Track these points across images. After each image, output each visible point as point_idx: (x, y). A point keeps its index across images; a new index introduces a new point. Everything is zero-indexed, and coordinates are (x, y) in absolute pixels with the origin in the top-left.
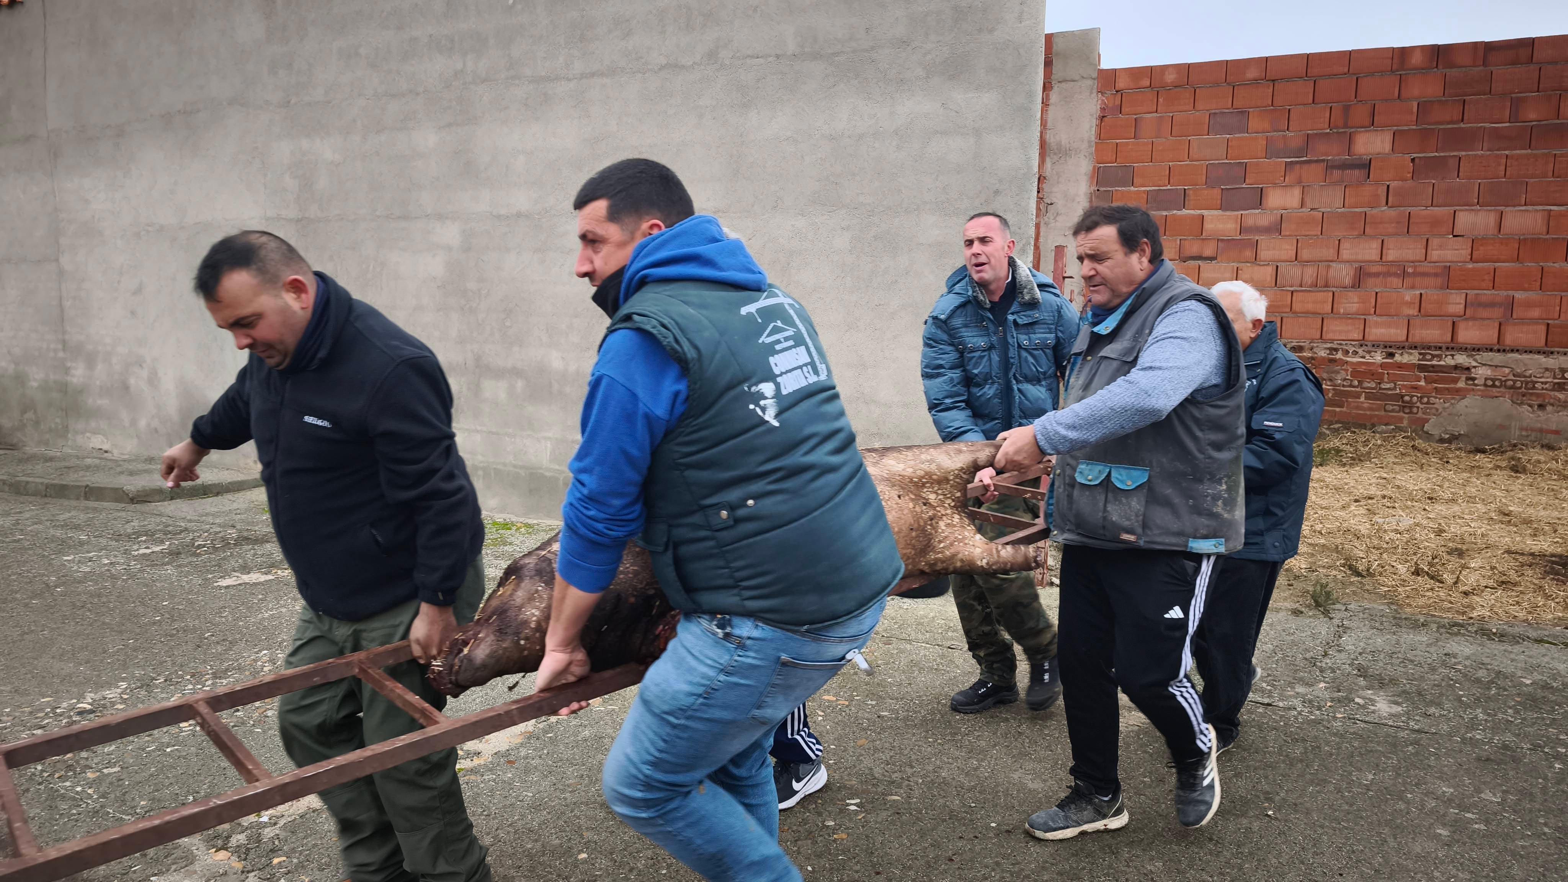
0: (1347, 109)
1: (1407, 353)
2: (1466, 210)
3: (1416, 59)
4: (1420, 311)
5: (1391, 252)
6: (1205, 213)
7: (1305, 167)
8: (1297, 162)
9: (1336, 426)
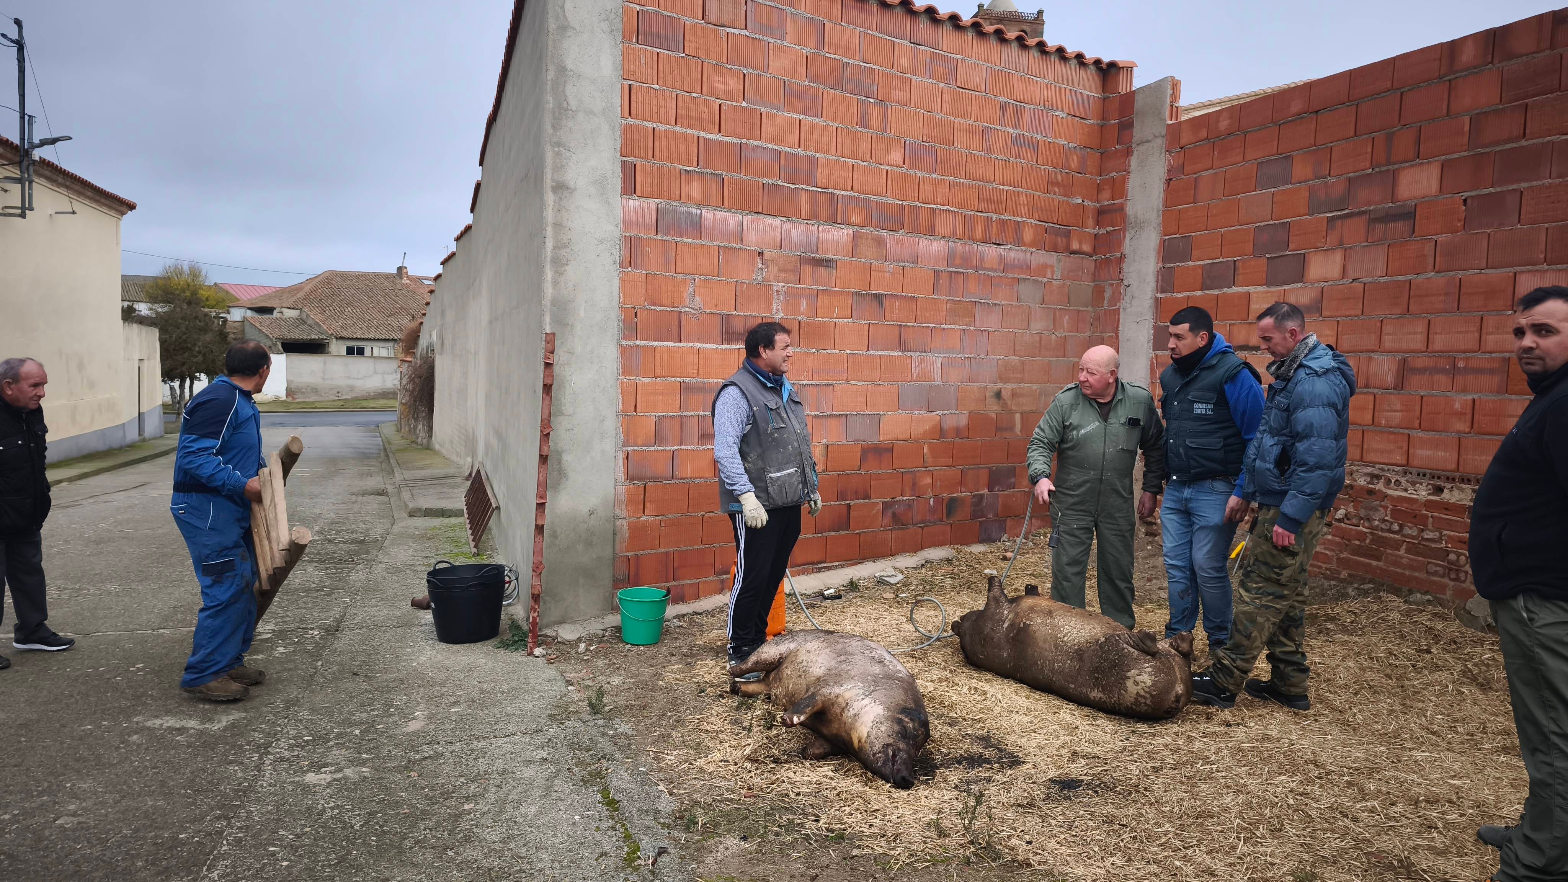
0: (1390, 137)
1: (1459, 488)
2: (1530, 271)
3: (1467, 56)
4: (1472, 427)
5: (1438, 337)
6: (1251, 289)
7: (1347, 222)
8: (1339, 217)
9: (1366, 586)
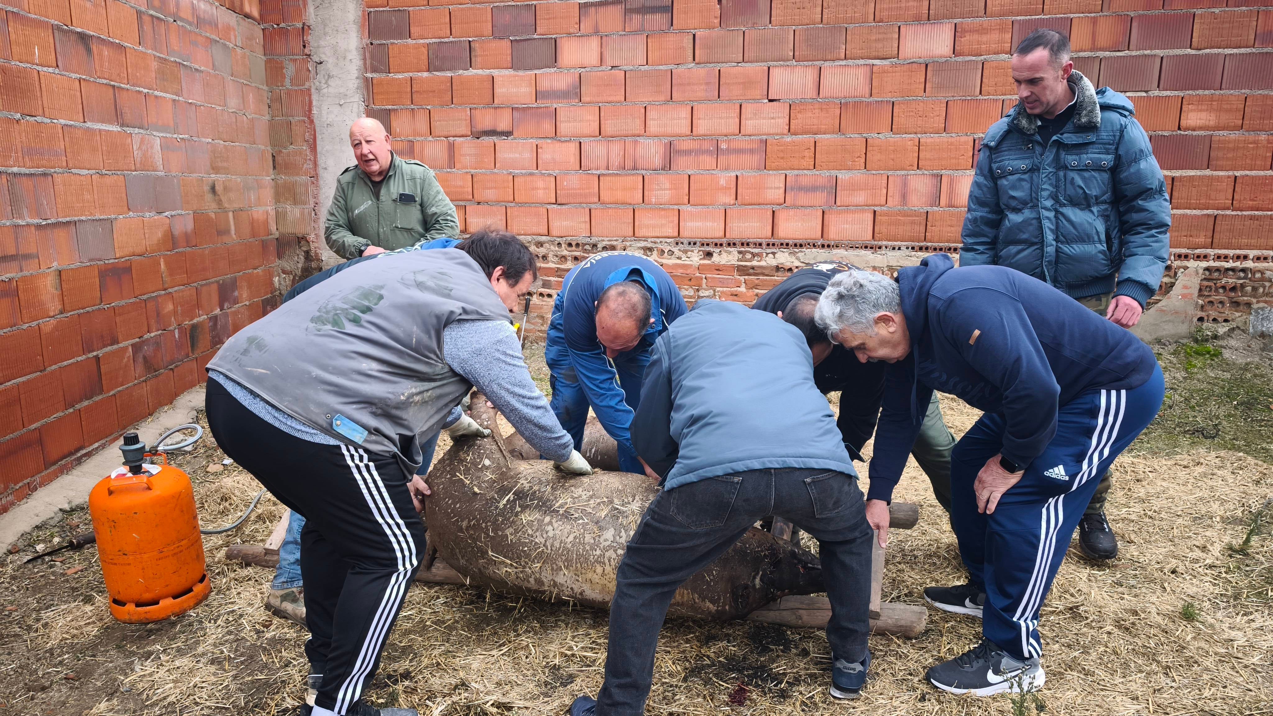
1: (726, 252)
2: (781, 66)
4: (736, 199)
5: (701, 122)
6: (495, 72)
7: (602, 10)
8: (592, 7)
